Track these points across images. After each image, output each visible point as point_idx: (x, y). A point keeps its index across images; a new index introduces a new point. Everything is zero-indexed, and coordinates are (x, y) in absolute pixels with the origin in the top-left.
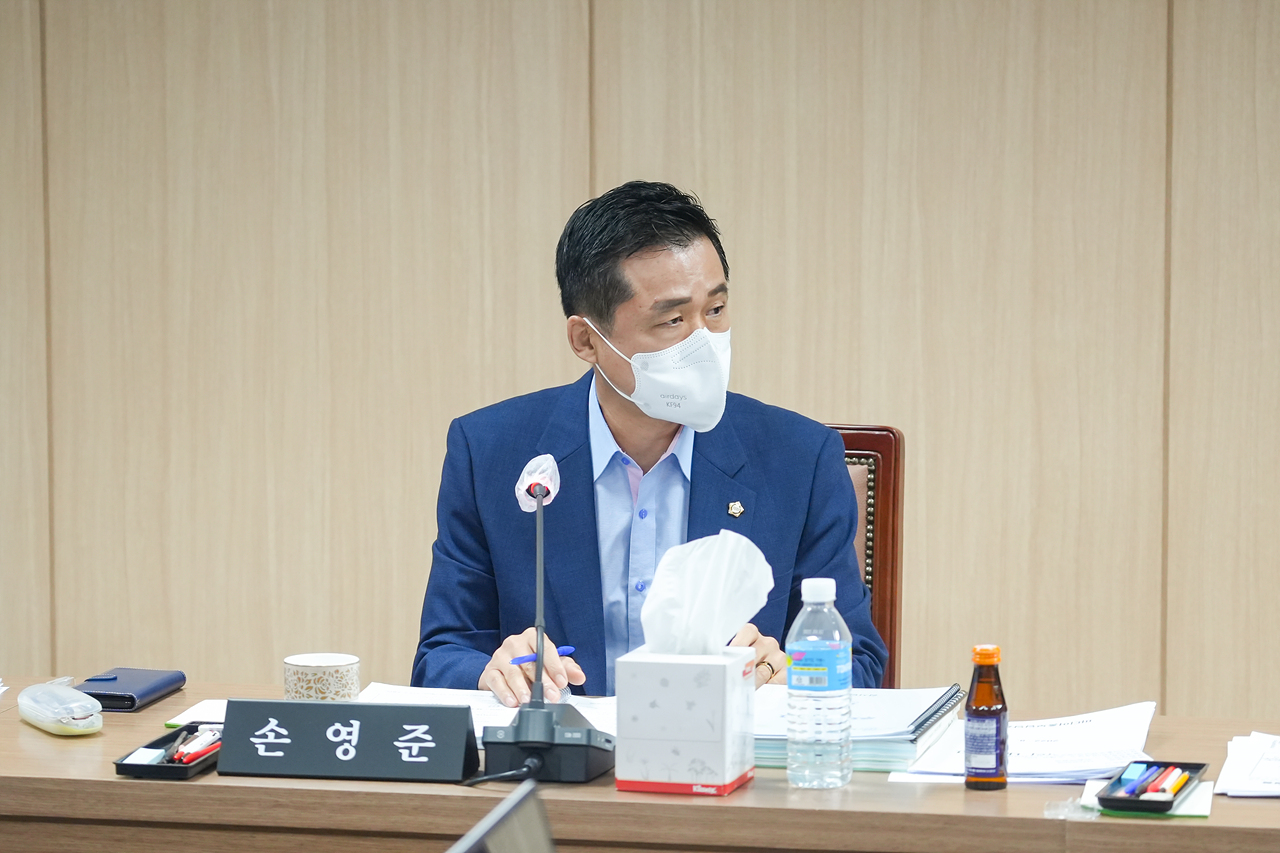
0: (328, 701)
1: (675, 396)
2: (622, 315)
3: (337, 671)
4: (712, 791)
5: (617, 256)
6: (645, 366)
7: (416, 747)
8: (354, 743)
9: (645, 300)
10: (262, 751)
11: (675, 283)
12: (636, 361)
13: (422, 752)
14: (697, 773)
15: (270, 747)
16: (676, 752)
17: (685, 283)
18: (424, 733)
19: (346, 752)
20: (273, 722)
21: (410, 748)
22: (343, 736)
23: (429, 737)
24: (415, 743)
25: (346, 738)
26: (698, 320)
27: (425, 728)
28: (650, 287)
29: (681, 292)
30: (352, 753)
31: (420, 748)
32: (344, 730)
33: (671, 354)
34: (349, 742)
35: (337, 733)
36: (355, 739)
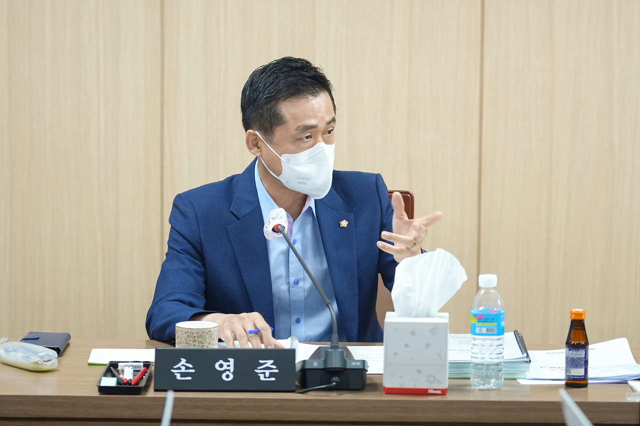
0: (205, 347)
1: (305, 178)
2: (279, 133)
3: (210, 331)
4: (439, 392)
5: (278, 100)
6: (288, 161)
7: (267, 372)
8: (232, 371)
9: (292, 126)
10: (178, 377)
11: (310, 117)
12: (284, 158)
13: (271, 375)
14: (431, 382)
15: (183, 375)
16: (419, 371)
17: (315, 117)
18: (271, 364)
19: (228, 376)
20: (183, 361)
21: (264, 373)
22: (225, 367)
23: (274, 367)
24: (266, 371)
25: (227, 369)
26: (320, 138)
27: (272, 361)
28: (295, 118)
29: (313, 122)
30: (231, 377)
31: (270, 373)
32: (225, 364)
33: (304, 155)
34: (229, 370)
35: (221, 366)
36: (232, 368)
